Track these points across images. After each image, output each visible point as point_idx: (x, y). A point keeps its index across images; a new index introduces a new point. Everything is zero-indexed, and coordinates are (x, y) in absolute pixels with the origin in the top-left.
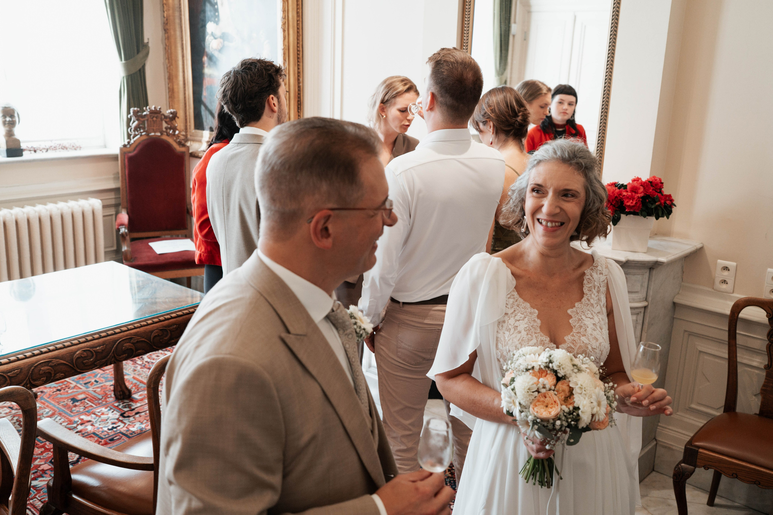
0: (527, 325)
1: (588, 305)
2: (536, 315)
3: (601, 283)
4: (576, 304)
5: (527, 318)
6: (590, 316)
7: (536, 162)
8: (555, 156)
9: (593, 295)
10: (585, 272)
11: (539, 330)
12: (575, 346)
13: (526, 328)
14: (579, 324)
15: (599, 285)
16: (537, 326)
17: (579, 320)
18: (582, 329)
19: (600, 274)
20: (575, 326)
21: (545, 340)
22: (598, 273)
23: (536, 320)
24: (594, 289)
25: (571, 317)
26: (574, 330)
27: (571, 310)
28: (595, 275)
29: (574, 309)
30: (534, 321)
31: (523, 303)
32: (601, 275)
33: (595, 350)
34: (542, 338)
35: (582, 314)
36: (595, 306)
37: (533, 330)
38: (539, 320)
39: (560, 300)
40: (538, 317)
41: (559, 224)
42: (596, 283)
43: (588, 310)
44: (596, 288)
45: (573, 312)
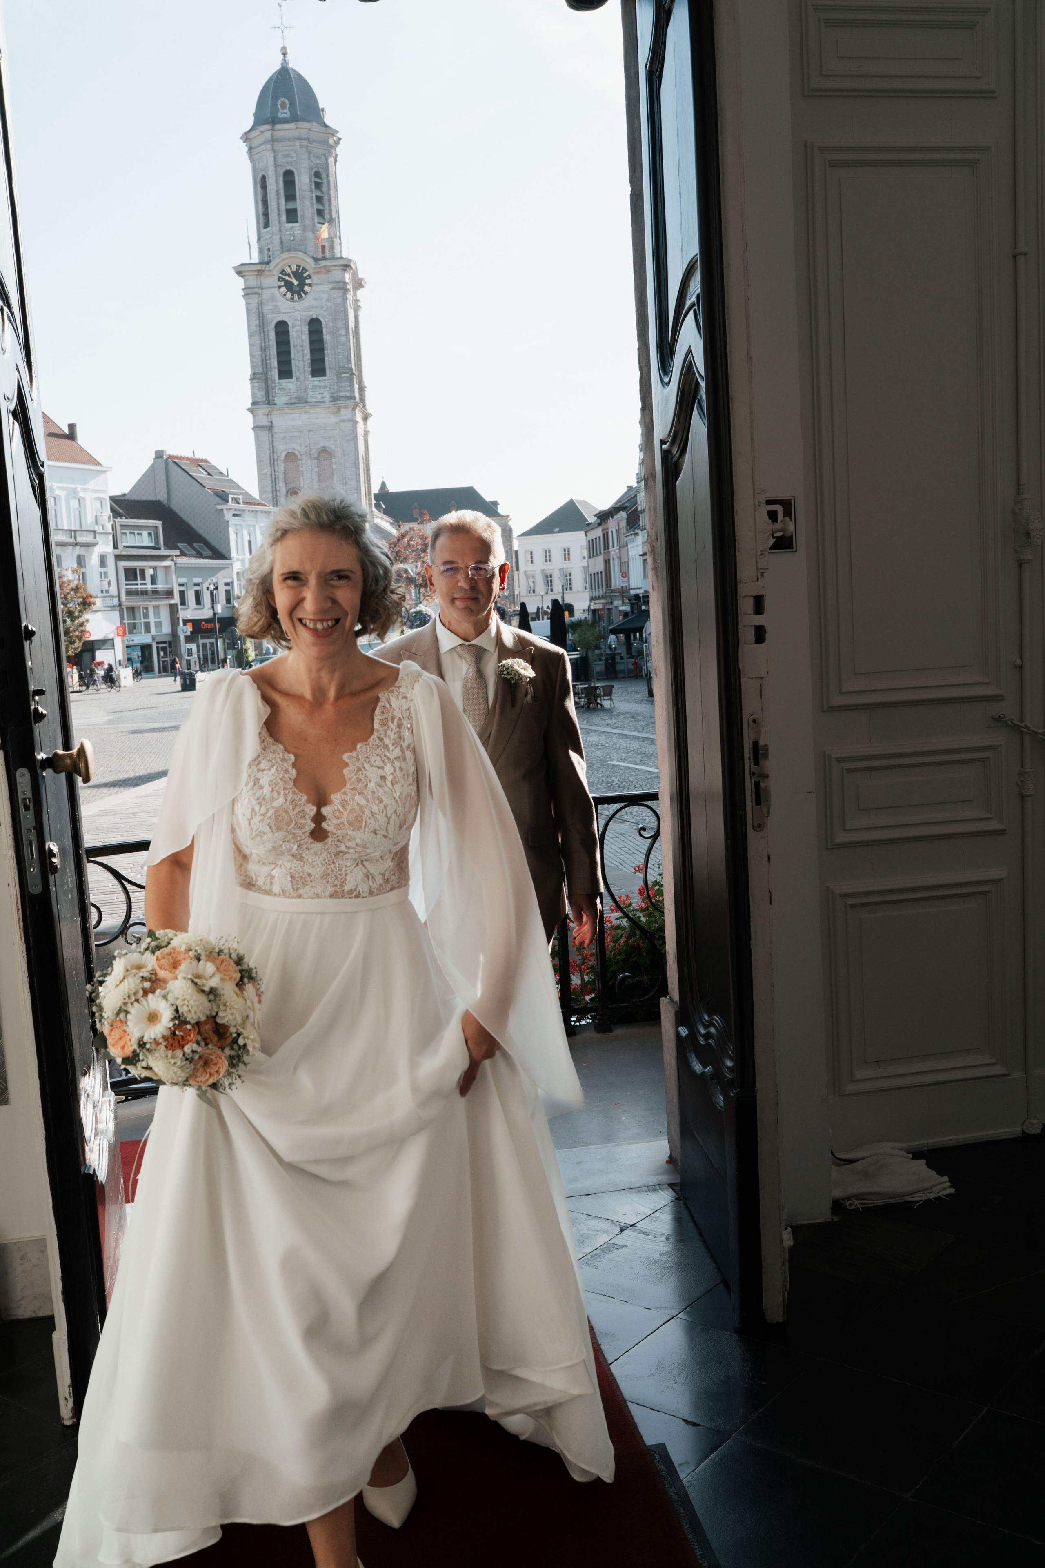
0: (274, 777)
1: (378, 747)
2: (290, 762)
3: (404, 713)
4: (358, 746)
5: (275, 767)
6: (379, 763)
7: (279, 533)
8: (307, 521)
9: (389, 732)
10: (380, 695)
11: (292, 784)
12: (345, 809)
13: (272, 781)
14: (357, 776)
15: (400, 716)
16: (290, 779)
17: (359, 769)
18: (360, 785)
19: (403, 698)
20: (350, 779)
21: (300, 800)
22: (400, 697)
23: (290, 769)
24: (392, 722)
25: (347, 765)
26: (348, 786)
27: (349, 754)
28: (393, 701)
29: (354, 754)
30: (287, 771)
31: (273, 744)
32: (405, 700)
33: (377, 816)
34: (295, 797)
35: (365, 761)
36: (391, 748)
37: (281, 784)
38: (294, 770)
39: (335, 740)
40: (294, 765)
41: (334, 622)
42: (395, 713)
43: (377, 755)
44: (396, 720)
45: (350, 758)
